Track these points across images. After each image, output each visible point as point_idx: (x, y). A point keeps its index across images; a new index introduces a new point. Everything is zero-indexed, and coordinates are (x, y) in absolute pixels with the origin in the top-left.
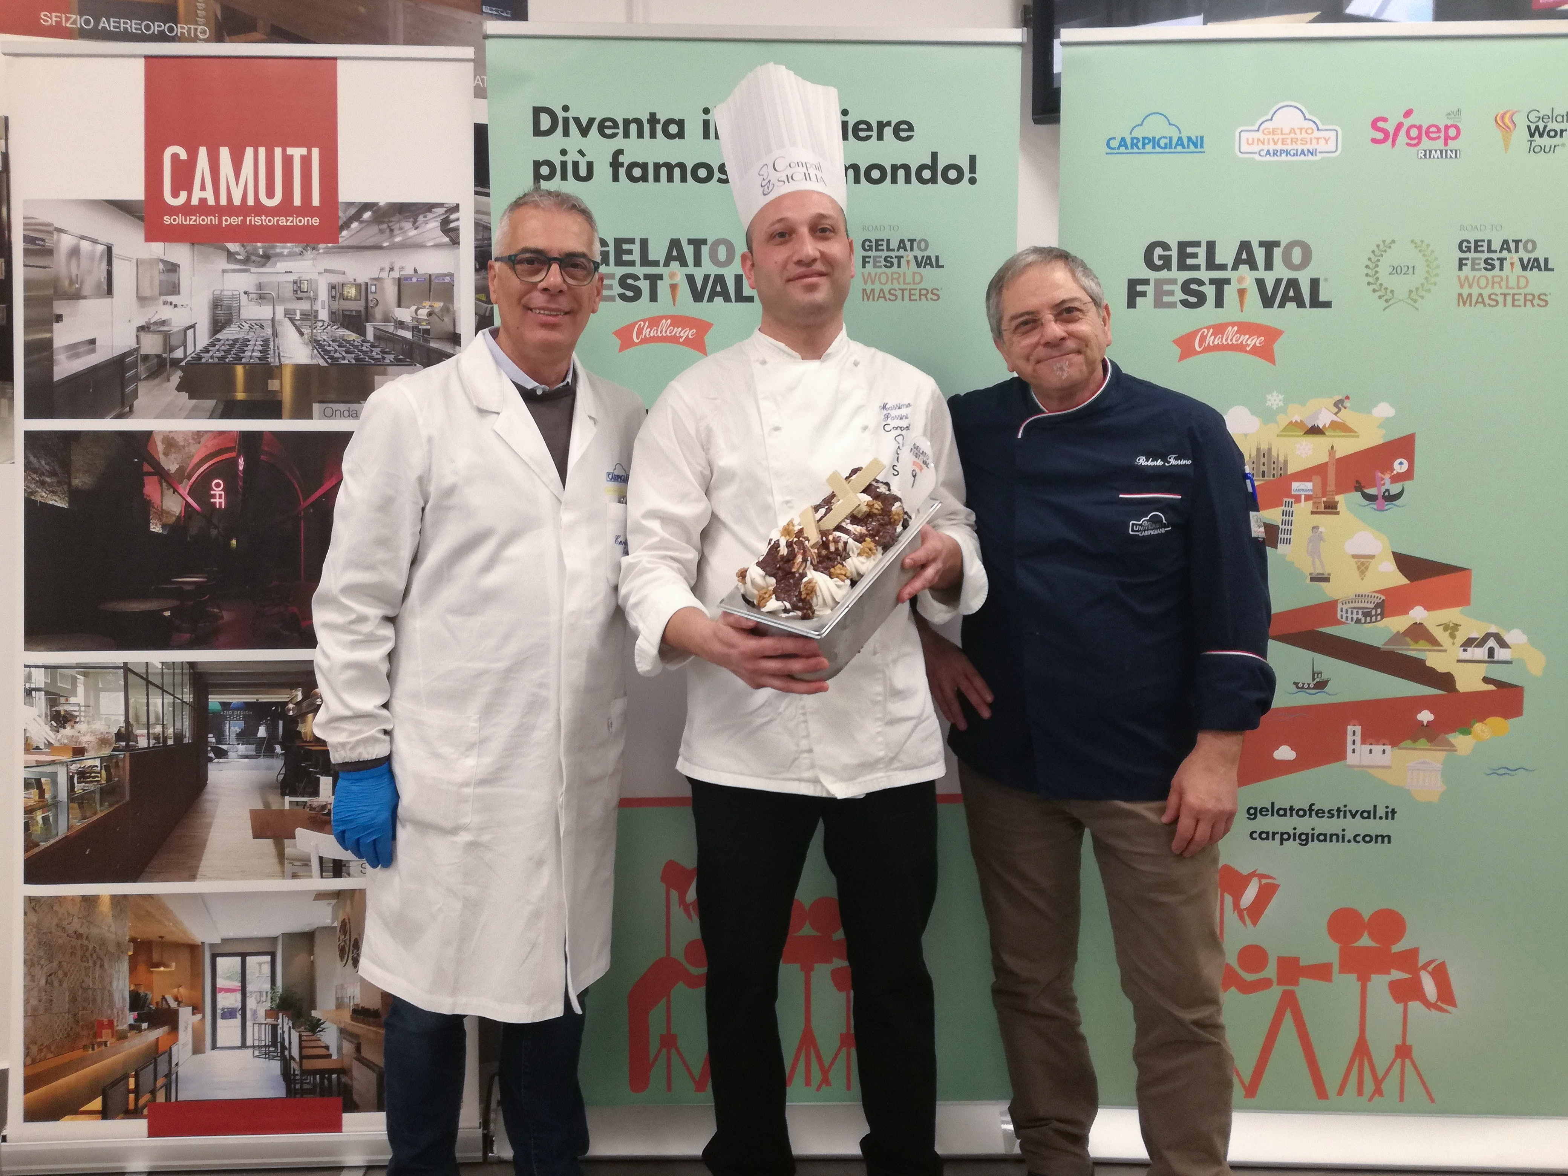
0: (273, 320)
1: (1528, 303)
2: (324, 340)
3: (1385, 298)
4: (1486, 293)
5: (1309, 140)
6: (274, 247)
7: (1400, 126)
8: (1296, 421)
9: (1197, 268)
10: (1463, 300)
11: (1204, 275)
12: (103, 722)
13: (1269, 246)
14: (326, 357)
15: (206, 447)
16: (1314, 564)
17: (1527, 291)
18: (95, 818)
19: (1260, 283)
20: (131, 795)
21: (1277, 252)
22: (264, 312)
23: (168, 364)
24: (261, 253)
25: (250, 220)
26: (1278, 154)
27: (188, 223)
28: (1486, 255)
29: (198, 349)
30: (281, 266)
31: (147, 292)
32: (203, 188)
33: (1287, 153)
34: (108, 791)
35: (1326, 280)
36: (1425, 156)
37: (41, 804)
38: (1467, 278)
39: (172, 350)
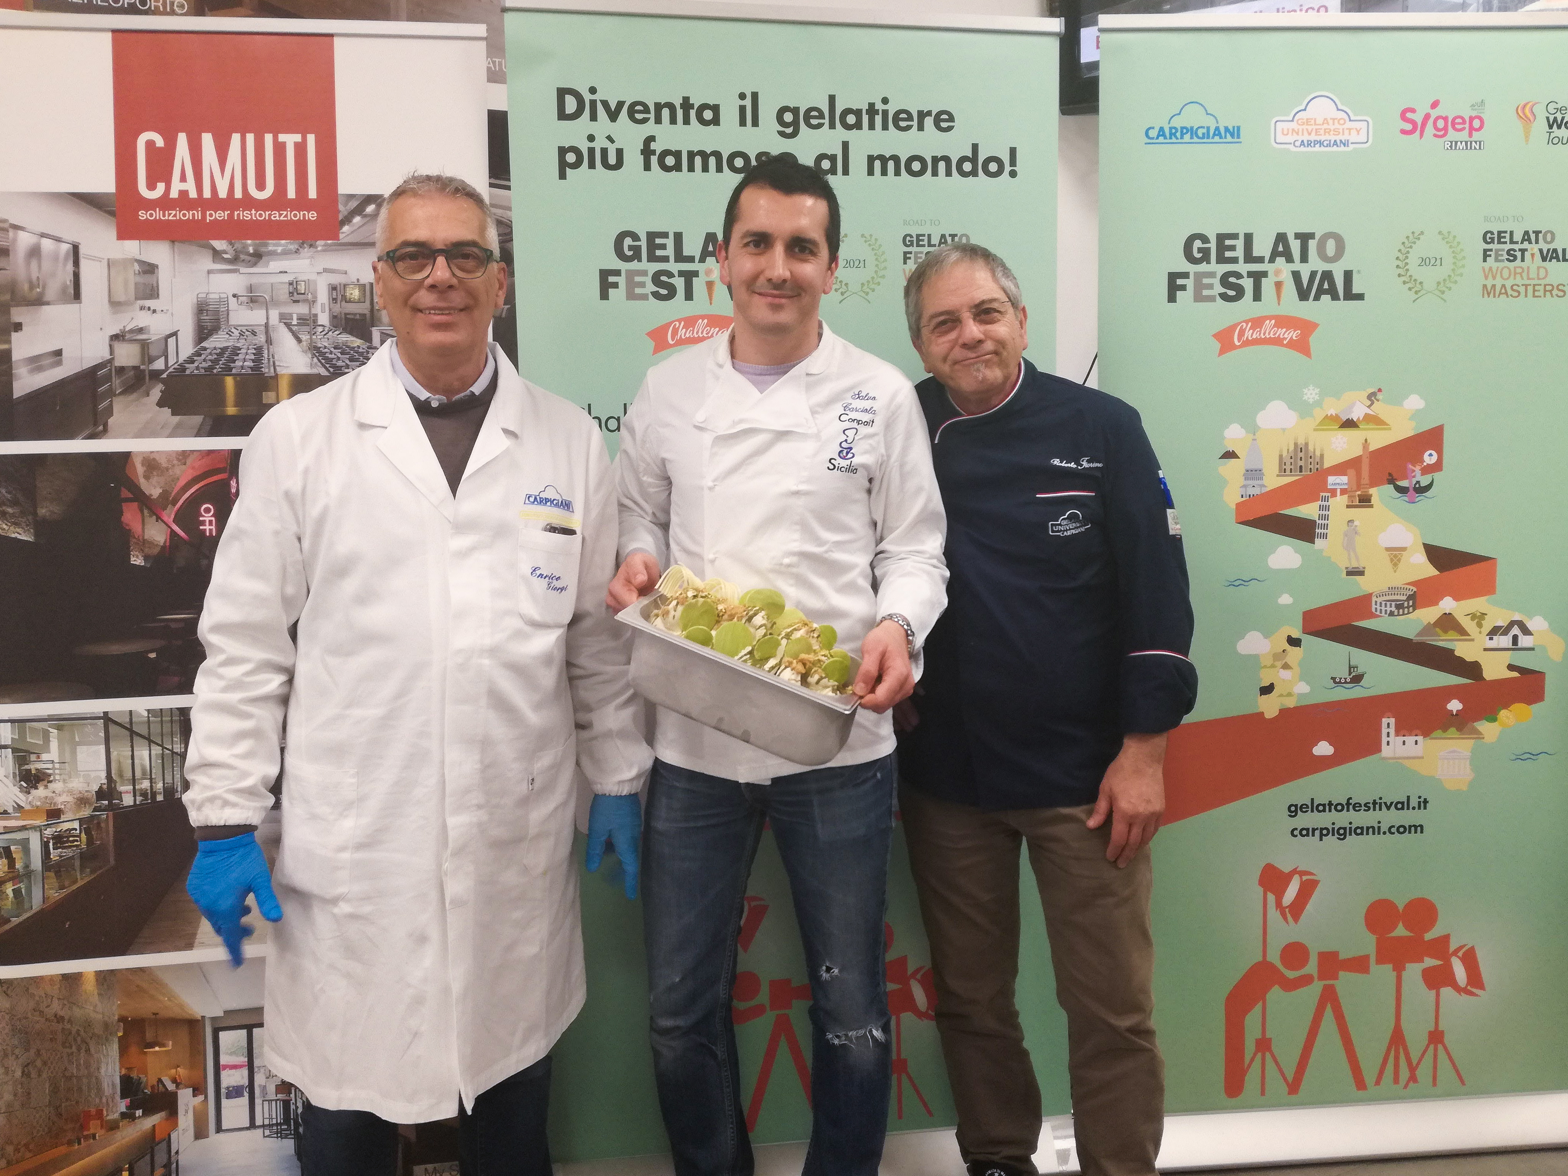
0: (267, 325)
1: (1548, 294)
2: (325, 348)
3: (1414, 290)
4: (1508, 284)
5: (1341, 131)
6: (266, 245)
7: (1427, 117)
8: (1331, 415)
9: (1234, 260)
10: (1488, 291)
11: (1243, 268)
12: (81, 779)
13: (1304, 238)
14: (328, 366)
15: (193, 468)
16: (1350, 559)
17: (1547, 281)
18: (75, 887)
19: (1296, 275)
20: (116, 860)
21: (1312, 244)
22: (255, 317)
23: (147, 377)
24: (251, 250)
25: (239, 215)
26: (1312, 144)
27: (166, 218)
28: (1508, 246)
29: (181, 360)
30: (275, 265)
31: (122, 298)
32: (183, 179)
33: (1321, 143)
34: (89, 857)
35: (1359, 272)
36: (1451, 147)
37: (11, 875)
38: (1491, 269)
39: (151, 360)
